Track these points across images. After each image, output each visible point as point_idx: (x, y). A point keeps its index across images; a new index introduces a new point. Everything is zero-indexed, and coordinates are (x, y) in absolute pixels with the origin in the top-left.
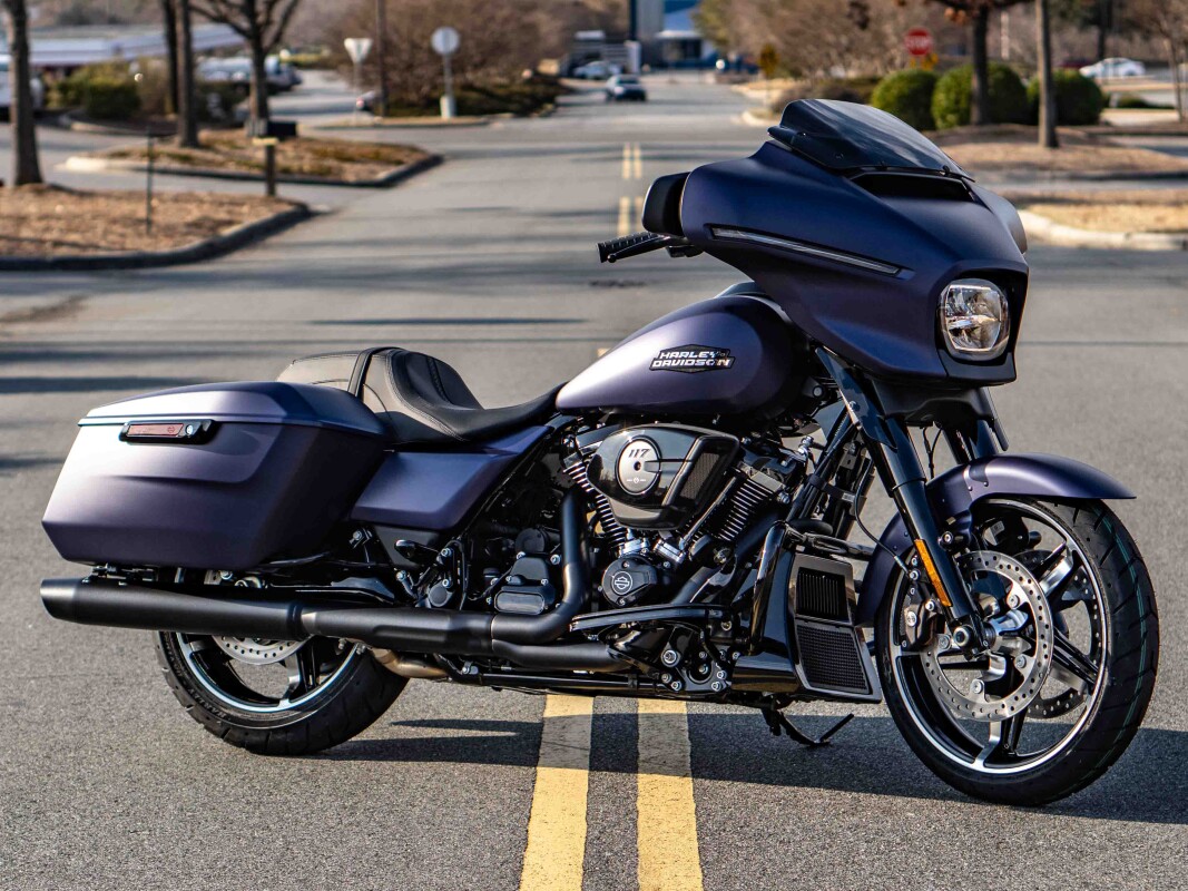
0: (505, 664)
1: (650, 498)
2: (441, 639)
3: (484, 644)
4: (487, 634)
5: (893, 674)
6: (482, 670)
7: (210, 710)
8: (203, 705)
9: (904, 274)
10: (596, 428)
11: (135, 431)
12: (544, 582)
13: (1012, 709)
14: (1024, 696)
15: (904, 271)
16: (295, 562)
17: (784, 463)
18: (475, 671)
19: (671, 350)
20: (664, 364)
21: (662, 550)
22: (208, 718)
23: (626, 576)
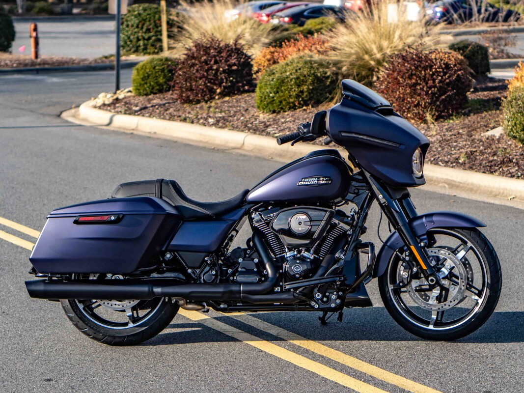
0: (239, 303)
1: (308, 235)
2: (220, 295)
3: (238, 296)
4: (239, 292)
5: (390, 296)
6: (228, 306)
7: (96, 330)
8: (92, 328)
9: (402, 147)
10: (268, 209)
11: (82, 219)
12: (255, 270)
13: (449, 306)
14: (454, 301)
15: (401, 145)
16: (147, 269)
17: (349, 219)
18: (226, 306)
19: (307, 178)
20: (304, 183)
21: (305, 255)
22: (95, 333)
23: (299, 266)
